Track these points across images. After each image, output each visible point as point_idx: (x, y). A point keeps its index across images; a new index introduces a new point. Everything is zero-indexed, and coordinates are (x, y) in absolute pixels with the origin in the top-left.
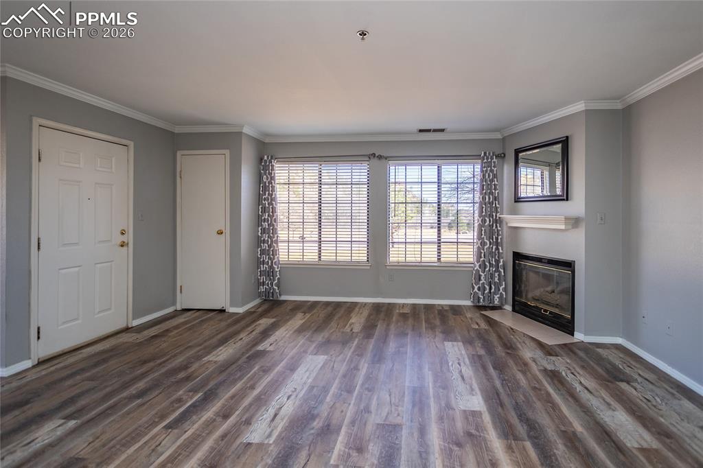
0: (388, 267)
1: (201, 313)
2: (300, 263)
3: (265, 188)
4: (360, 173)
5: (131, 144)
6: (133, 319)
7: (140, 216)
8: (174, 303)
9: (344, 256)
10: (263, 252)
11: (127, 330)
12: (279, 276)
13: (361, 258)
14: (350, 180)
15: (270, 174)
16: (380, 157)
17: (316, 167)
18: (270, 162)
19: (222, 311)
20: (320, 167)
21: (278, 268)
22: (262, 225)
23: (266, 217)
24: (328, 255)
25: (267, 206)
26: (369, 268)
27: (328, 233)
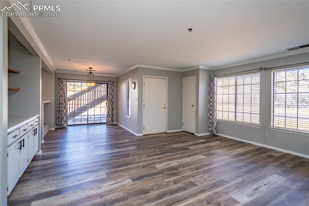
0: (271, 129)
1: (187, 133)
2: (227, 121)
3: (211, 89)
4: (256, 78)
5: (167, 78)
6: (168, 130)
7: (170, 100)
8: (181, 129)
9: (247, 120)
10: (210, 114)
11: (166, 133)
12: (216, 125)
13: (255, 122)
14: (251, 83)
15: (213, 83)
16: (265, 69)
17: (234, 78)
18: (213, 78)
19: (193, 134)
20: (236, 78)
21: (215, 122)
22: (210, 104)
23: (212, 100)
24: (239, 119)
25: (212, 96)
26: (259, 128)
27: (239, 109)
